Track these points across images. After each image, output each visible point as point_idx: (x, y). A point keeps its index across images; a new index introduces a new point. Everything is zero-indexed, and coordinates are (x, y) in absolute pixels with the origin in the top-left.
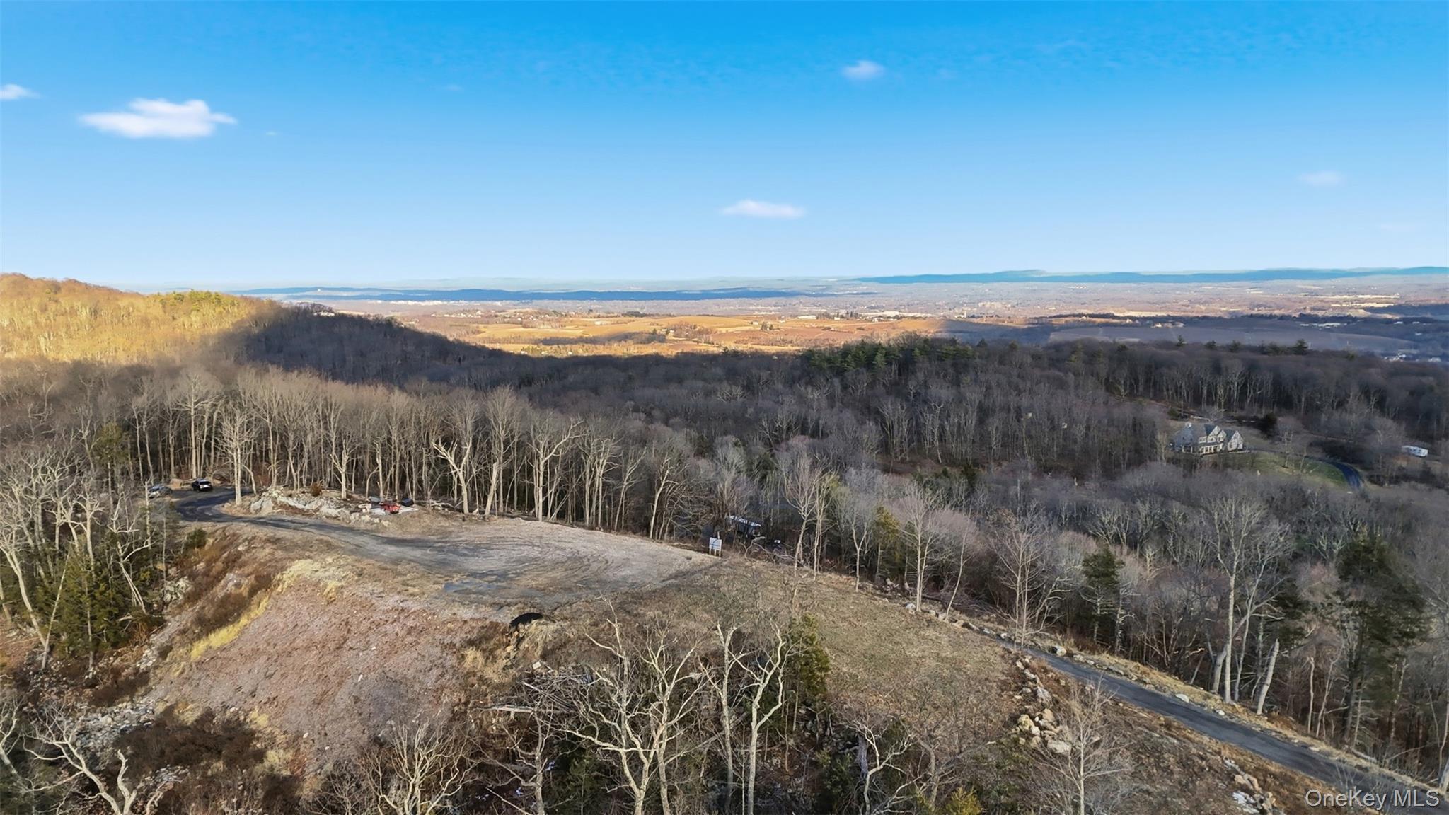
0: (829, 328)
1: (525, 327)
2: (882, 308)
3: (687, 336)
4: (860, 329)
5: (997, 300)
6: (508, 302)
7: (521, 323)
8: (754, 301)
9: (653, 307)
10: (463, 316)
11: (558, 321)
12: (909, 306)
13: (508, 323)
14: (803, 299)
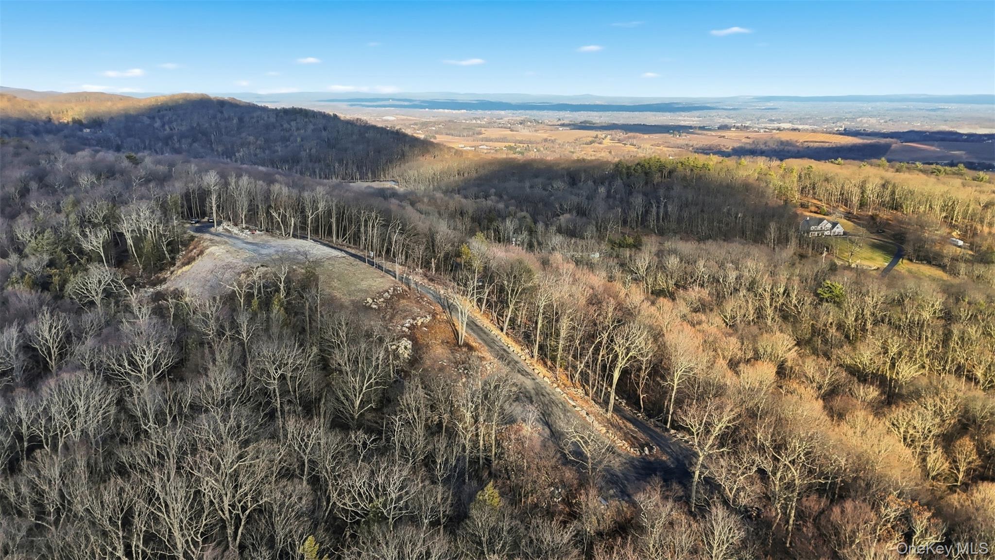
0: (724, 137)
1: (512, 131)
2: (779, 121)
3: (619, 140)
4: (748, 138)
5: (874, 116)
6: (510, 111)
7: (510, 128)
8: (683, 114)
9: (608, 116)
10: (474, 121)
11: (534, 127)
12: (802, 120)
13: (502, 127)
14: (720, 112)
